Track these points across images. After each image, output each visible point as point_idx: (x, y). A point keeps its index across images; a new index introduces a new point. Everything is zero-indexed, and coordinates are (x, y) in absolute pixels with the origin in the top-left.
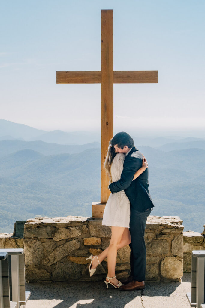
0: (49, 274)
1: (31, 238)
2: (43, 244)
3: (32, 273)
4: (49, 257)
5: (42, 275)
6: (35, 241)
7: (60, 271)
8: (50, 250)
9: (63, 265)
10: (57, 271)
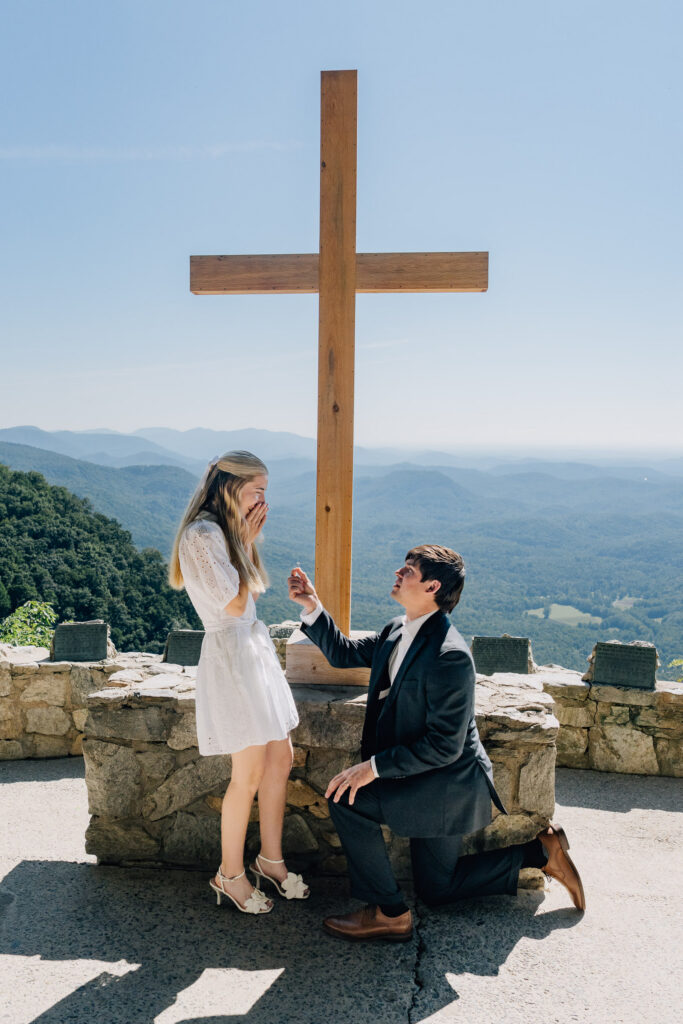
0: (153, 843)
1: (102, 739)
2: (139, 756)
3: (107, 838)
4: (156, 796)
5: (133, 845)
6: (114, 747)
7: (186, 837)
8: (156, 775)
9: (193, 821)
10: (176, 836)
